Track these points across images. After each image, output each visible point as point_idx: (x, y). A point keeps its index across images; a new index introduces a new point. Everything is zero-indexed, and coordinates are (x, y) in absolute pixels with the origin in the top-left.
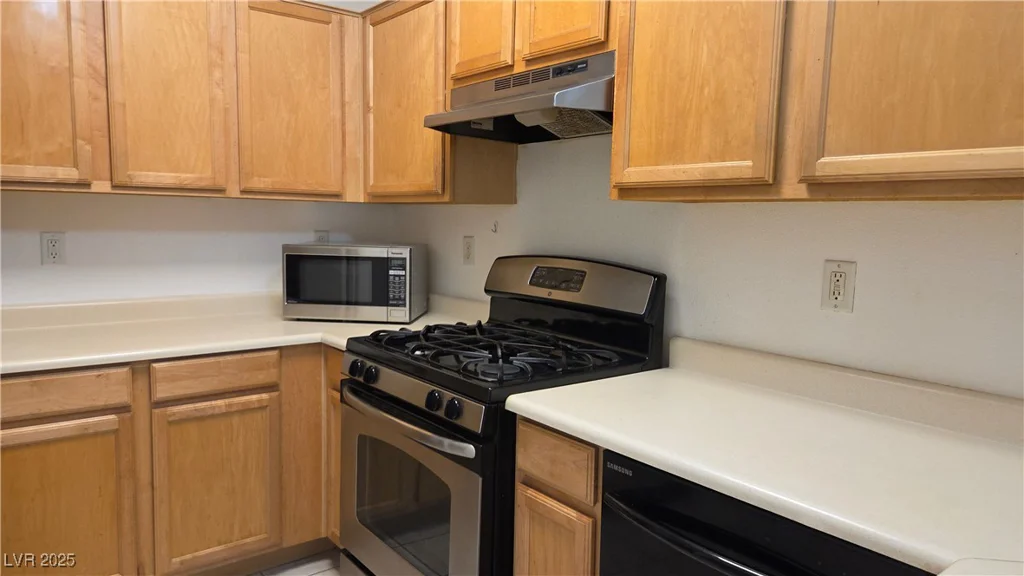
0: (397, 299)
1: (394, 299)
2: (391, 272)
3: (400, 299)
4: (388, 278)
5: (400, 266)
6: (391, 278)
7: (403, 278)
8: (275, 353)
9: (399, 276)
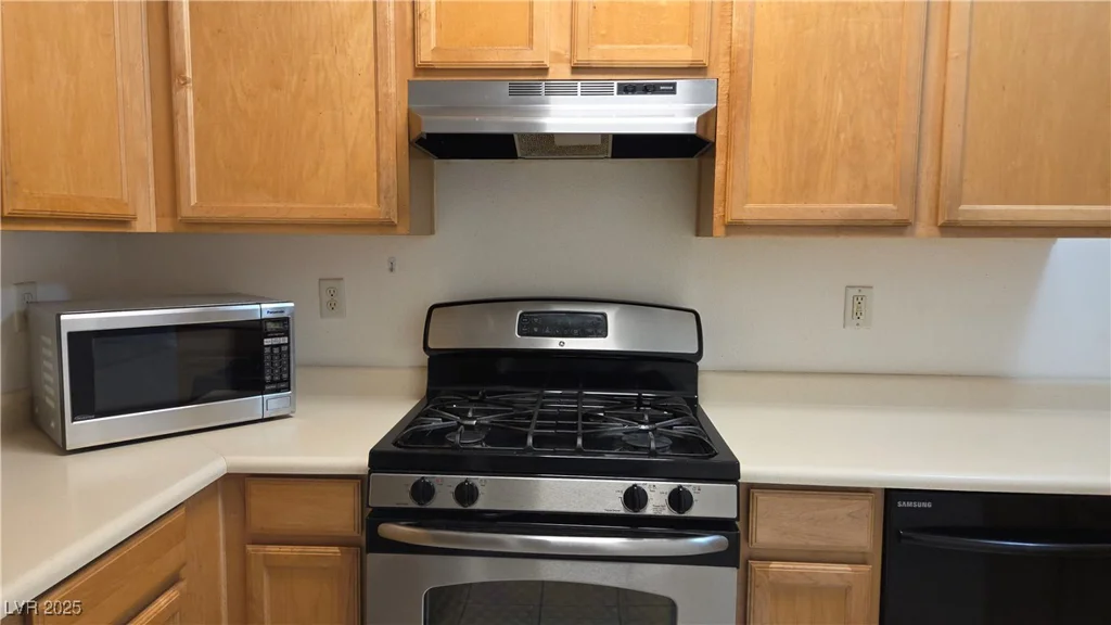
0: (278, 382)
1: (272, 382)
2: (267, 342)
3: (281, 381)
4: (263, 350)
5: (278, 331)
6: (267, 350)
7: (284, 348)
8: (182, 511)
9: (279, 346)
